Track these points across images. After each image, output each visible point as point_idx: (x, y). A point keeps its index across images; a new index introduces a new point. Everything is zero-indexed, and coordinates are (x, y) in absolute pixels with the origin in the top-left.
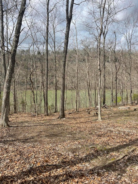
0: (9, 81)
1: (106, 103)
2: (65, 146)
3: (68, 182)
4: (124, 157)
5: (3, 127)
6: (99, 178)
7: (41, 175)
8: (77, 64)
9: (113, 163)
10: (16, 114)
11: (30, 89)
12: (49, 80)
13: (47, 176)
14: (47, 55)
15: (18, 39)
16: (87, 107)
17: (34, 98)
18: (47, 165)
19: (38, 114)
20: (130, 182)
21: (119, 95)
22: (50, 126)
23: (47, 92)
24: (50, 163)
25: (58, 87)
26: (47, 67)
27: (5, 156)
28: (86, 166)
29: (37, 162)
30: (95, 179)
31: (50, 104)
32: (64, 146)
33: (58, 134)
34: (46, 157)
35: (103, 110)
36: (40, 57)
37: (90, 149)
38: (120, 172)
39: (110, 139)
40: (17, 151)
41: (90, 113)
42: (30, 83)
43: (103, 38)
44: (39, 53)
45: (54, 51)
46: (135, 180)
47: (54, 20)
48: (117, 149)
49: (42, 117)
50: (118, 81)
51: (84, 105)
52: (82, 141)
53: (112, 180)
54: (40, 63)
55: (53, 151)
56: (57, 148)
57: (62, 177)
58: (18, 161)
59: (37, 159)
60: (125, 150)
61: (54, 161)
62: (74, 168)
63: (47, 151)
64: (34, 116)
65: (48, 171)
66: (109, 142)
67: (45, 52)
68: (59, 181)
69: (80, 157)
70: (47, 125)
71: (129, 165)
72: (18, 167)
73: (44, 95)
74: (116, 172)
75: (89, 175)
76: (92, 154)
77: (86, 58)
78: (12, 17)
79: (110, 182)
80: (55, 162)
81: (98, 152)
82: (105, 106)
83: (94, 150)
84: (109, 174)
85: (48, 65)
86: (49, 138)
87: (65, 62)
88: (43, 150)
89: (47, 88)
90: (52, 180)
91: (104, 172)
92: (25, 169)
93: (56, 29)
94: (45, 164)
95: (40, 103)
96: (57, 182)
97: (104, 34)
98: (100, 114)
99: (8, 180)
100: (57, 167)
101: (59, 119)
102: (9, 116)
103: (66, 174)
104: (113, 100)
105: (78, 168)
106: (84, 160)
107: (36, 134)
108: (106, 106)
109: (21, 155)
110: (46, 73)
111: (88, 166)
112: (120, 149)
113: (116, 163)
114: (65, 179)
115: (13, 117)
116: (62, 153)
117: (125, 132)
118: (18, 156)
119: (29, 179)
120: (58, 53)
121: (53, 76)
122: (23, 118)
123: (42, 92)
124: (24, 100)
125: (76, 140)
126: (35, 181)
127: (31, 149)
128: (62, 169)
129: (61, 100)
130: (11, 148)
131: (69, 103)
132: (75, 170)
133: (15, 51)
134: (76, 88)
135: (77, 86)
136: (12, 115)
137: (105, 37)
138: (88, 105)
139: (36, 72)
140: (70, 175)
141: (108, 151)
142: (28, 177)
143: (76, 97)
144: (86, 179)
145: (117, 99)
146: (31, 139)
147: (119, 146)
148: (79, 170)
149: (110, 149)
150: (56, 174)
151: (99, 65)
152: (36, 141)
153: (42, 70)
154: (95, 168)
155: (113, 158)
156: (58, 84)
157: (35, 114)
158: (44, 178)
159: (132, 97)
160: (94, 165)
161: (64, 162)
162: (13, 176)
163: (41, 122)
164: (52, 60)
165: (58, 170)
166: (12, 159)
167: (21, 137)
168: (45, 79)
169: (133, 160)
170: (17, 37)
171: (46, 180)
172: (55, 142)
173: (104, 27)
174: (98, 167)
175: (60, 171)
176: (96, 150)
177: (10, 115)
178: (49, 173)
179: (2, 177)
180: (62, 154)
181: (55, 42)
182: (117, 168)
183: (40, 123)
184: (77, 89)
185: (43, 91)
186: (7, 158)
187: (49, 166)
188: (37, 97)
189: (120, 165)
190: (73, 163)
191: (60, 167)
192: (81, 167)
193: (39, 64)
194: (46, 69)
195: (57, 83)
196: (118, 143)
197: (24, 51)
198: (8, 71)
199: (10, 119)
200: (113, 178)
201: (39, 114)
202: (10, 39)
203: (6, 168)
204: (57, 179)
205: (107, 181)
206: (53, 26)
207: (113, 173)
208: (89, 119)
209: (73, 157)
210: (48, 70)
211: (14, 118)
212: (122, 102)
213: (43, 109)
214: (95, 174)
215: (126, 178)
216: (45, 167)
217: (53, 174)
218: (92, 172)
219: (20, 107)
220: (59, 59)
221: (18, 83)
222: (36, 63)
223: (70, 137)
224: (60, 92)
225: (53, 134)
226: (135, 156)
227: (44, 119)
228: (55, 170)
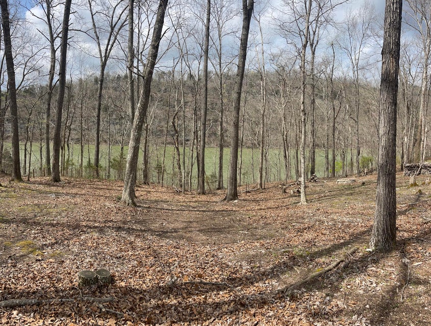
0: (139, 128)
1: (316, 173)
2: (235, 250)
3: (238, 314)
4: (339, 263)
5: (127, 205)
6: (292, 304)
7: (191, 300)
8: (263, 100)
9: (320, 275)
10: (146, 187)
11: (172, 144)
12: (208, 129)
13: (200, 303)
14: (206, 80)
15: (157, 51)
16: (280, 180)
17: (179, 160)
18: (201, 282)
19: (185, 190)
20: (345, 307)
21: (338, 158)
22: (209, 213)
23: (204, 150)
24: (206, 279)
25: (225, 141)
26: (206, 104)
27: (130, 253)
28: (272, 285)
29: (183, 275)
30: (285, 306)
31: (208, 173)
32: (233, 251)
33: (223, 228)
34: (199, 268)
35: (310, 184)
36: (193, 85)
37: (281, 255)
38: (330, 290)
39: (318, 236)
40: (149, 249)
41: (287, 191)
42: (172, 133)
43: (310, 52)
44: (191, 76)
45: (219, 73)
46: (353, 302)
47: (219, 12)
48: (328, 252)
49: (193, 196)
50: (337, 133)
51: (276, 177)
52: (268, 241)
53: (315, 307)
54: (191, 95)
55: (212, 259)
56: (221, 254)
57: (227, 306)
58: (152, 267)
59: (183, 269)
60: (341, 252)
61: (213, 277)
62: (251, 291)
63: (201, 258)
64: (179, 193)
65: (202, 293)
66: (316, 241)
67: (202, 73)
68: (222, 313)
69: (262, 270)
70: (202, 211)
71: (346, 276)
72: (150, 277)
73: (198, 157)
74: (324, 291)
75: (276, 301)
76: (285, 264)
77: (281, 88)
78: (146, 12)
79: (311, 310)
80: (216, 278)
81: (294, 259)
82: (313, 178)
83: (288, 255)
84: (311, 295)
85: (206, 98)
86: (205, 235)
87: (239, 94)
88: (194, 255)
89: (204, 143)
90: (209, 309)
91: (303, 293)
92: (162, 282)
93: (223, 30)
94: (197, 280)
95: (190, 170)
96: (218, 315)
97: (312, 45)
98: (304, 193)
99: (135, 296)
100: (219, 287)
101: (225, 202)
102: (136, 188)
103: (235, 301)
104: (327, 168)
105: (256, 290)
106: (268, 275)
107: (182, 226)
108: (316, 178)
109: (155, 257)
110: (204, 113)
111: (275, 285)
112: (333, 251)
113: (325, 275)
114: (232, 309)
115: (142, 191)
116: (229, 263)
117: (344, 222)
118: (152, 258)
119: (169, 301)
120: (228, 77)
121: (216, 121)
122: (159, 194)
123: (195, 151)
124: (162, 162)
125: (257, 240)
126: (179, 308)
127: (172, 250)
128: (227, 291)
129: (230, 168)
130: (139, 243)
131: (247, 172)
132: (252, 294)
133: (151, 73)
134: (261, 144)
135: (263, 140)
136: (140, 187)
137: (315, 51)
138: (283, 177)
139: (184, 112)
140: (241, 303)
141: (313, 256)
142: (167, 299)
143: (261, 161)
144: (269, 309)
145: (336, 166)
146: (172, 232)
147: (333, 246)
148: (258, 292)
149: (316, 253)
150: (217, 300)
151: (303, 103)
152: (182, 238)
153: (196, 109)
154: (287, 288)
155: (319, 267)
156: (227, 136)
157: (180, 189)
158: (195, 305)
159: (360, 161)
160: (285, 283)
161: (232, 280)
162: (143, 290)
163: (192, 204)
164: (215, 89)
165: (221, 293)
166: (141, 262)
167: (156, 226)
168: (200, 127)
169: (352, 268)
170: (156, 47)
171: (199, 309)
172: (218, 242)
173: (312, 33)
174: (292, 285)
175: (224, 296)
176: (292, 257)
177: (137, 186)
178: (203, 297)
179: (127, 289)
180: (228, 265)
181: (221, 54)
182: (325, 285)
183: (190, 206)
184: (262, 147)
185: (197, 148)
186: (133, 257)
187: (205, 284)
188: (184, 159)
189: (331, 278)
190: (248, 281)
191: (225, 288)
192: (262, 287)
193: (190, 98)
194: (203, 106)
195: (225, 135)
196: (331, 241)
197: (163, 73)
198: (137, 110)
199: (137, 194)
200: (317, 303)
201: (187, 191)
202: (141, 53)
203: (132, 275)
204: (218, 309)
205: (306, 308)
206: (218, 24)
207: (317, 293)
208: (283, 202)
209: (249, 270)
210: (206, 109)
211: (143, 193)
212: (344, 171)
213: (195, 182)
214: (287, 298)
215: (340, 300)
216: (196, 285)
217: (211, 300)
218: (281, 296)
219: (153, 175)
220: (228, 88)
221: (152, 133)
222: (185, 95)
223: (245, 234)
224: (228, 152)
225: (214, 229)
226: (357, 261)
227: (196, 199)
228: (215, 293)
